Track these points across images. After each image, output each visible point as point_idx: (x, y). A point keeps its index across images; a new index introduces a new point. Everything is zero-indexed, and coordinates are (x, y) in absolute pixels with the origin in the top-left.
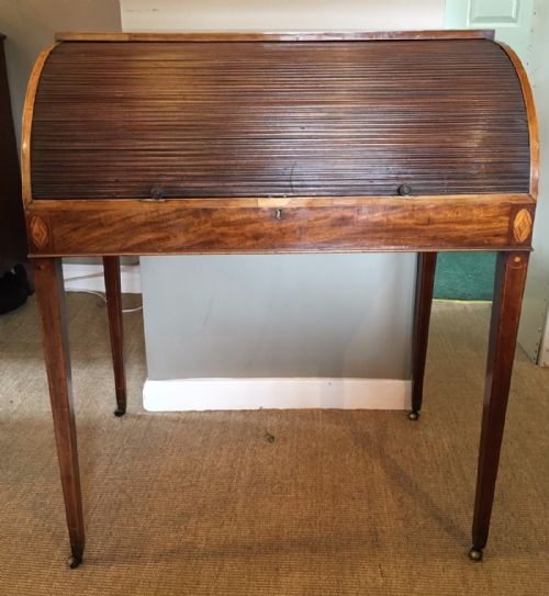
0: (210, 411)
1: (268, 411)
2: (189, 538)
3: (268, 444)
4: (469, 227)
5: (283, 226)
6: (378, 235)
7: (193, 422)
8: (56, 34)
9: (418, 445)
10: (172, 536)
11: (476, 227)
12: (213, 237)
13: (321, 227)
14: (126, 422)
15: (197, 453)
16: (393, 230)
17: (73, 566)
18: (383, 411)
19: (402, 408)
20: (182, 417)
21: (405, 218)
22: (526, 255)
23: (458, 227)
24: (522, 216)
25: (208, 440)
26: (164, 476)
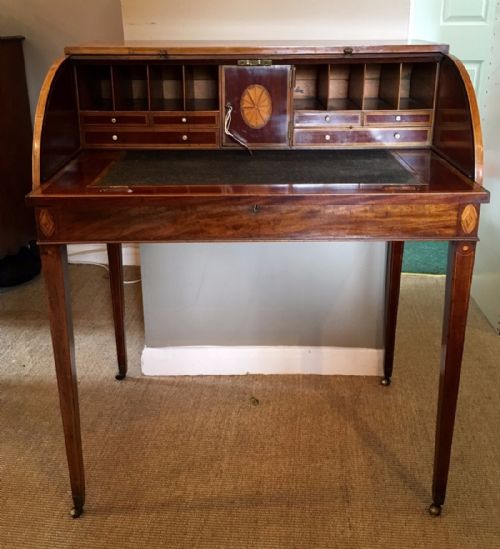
0: (202, 376)
1: (254, 376)
2: (179, 493)
3: (253, 407)
4: (423, 219)
5: (260, 218)
6: (343, 226)
7: (186, 386)
8: (66, 49)
9: (388, 408)
10: (164, 490)
11: (429, 220)
12: (198, 227)
13: (292, 219)
14: (127, 385)
15: (188, 414)
16: (356, 222)
17: (75, 517)
18: (358, 377)
19: (375, 374)
20: (177, 380)
21: (366, 211)
22: (473, 245)
23: (412, 220)
24: (468, 211)
25: (199, 402)
26: (158, 435)
